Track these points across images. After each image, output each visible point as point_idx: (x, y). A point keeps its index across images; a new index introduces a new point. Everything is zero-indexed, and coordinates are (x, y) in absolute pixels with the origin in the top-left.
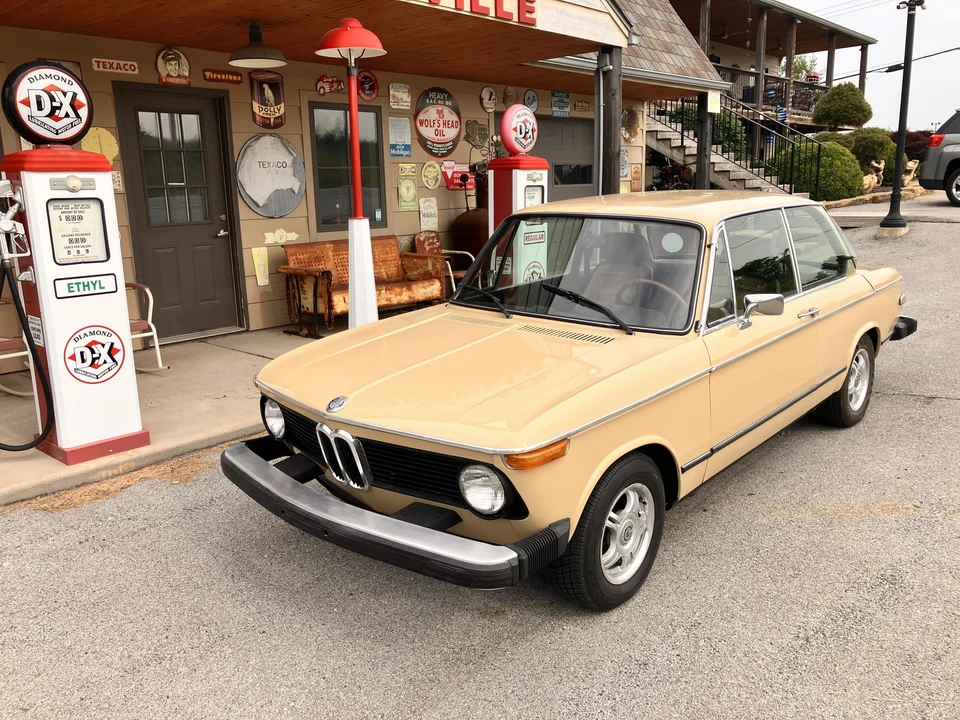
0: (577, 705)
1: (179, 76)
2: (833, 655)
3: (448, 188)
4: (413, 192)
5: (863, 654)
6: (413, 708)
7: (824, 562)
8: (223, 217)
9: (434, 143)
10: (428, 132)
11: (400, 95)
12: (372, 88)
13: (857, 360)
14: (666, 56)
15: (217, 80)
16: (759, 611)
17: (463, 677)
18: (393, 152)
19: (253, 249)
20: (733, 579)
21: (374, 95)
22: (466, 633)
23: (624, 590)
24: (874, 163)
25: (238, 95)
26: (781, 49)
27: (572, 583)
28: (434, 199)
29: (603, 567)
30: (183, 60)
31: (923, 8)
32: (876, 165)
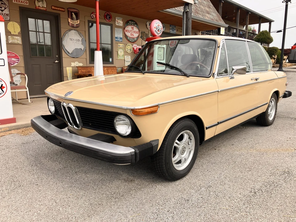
0: (158, 215)
1: (43, 7)
2: (266, 199)
3: (135, 53)
4: (122, 53)
5: (279, 199)
6: (89, 215)
7: (261, 167)
8: (57, 56)
9: (130, 38)
10: (128, 34)
11: (119, 21)
12: (110, 18)
13: (271, 102)
14: (207, 15)
15: (56, 10)
16: (235, 182)
17: (113, 203)
18: (116, 39)
19: (67, 68)
20: (225, 171)
21: (110, 20)
22: (118, 188)
23: (182, 173)
24: (273, 56)
25: (63, 16)
26: (244, 22)
27: (160, 168)
28: (130, 56)
29: (173, 163)
30: (44, 2)
31: (291, 3)
32: (274, 57)
